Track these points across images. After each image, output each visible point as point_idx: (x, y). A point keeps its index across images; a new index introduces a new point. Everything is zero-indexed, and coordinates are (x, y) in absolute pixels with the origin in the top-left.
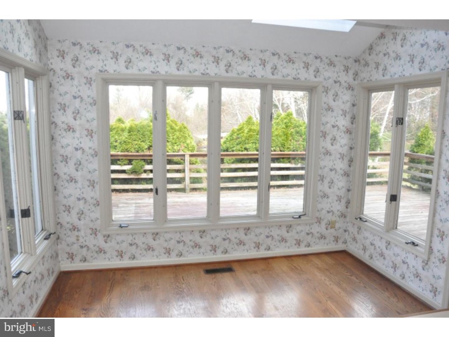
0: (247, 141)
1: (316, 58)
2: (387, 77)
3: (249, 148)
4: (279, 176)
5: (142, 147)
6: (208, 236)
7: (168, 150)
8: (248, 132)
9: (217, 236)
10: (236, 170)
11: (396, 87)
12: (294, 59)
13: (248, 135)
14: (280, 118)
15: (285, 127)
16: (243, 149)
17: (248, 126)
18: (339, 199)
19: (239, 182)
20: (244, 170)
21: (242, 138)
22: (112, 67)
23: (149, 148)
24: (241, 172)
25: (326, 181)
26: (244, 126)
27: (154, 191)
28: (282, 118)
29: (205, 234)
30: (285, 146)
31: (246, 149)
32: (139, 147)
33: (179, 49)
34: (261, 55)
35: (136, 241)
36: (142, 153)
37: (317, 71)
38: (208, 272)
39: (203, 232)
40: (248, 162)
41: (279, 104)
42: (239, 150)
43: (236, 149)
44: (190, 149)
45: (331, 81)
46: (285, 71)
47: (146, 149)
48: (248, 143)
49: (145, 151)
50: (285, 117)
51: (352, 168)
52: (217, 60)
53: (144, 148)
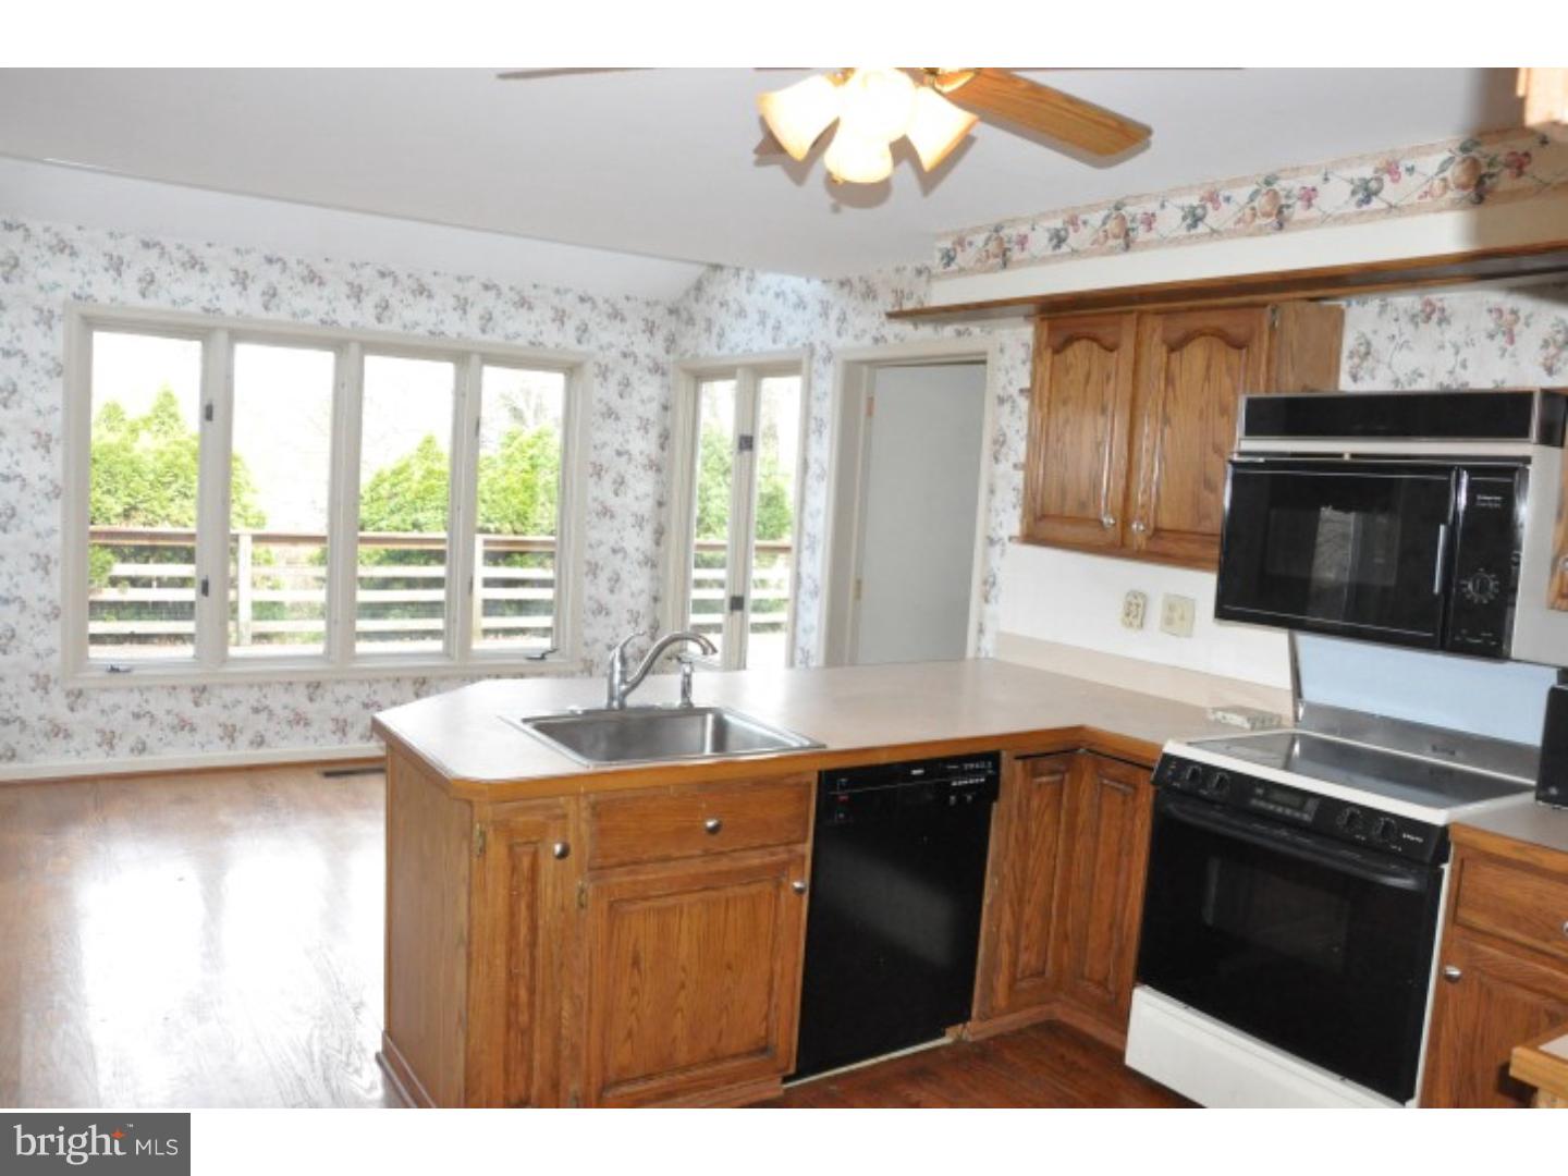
0: (419, 503)
1: (582, 300)
2: (725, 351)
3: (426, 524)
4: (509, 602)
5: (106, 509)
6: (329, 696)
7: (187, 520)
8: (424, 478)
9: (349, 698)
10: (386, 583)
11: (739, 371)
12: (532, 300)
13: (422, 488)
14: (516, 444)
15: (528, 468)
16: (410, 527)
17: (423, 463)
18: (635, 619)
19: (396, 617)
20: (410, 583)
21: (407, 495)
22: (105, 290)
23: (126, 515)
24: (402, 589)
25: (603, 577)
26: (413, 461)
27: (198, 584)
28: (521, 444)
29: (319, 692)
30: (526, 518)
31: (416, 526)
32: (98, 509)
33: (270, 261)
34: (457, 288)
35: (151, 707)
36: (106, 528)
37: (583, 329)
38: (328, 775)
39: (315, 687)
40: (422, 561)
41: (528, 406)
42: (397, 529)
43: (388, 526)
44: (251, 521)
45: (614, 353)
46: (511, 327)
47: (117, 516)
48: (422, 510)
49: (114, 520)
50: (531, 441)
51: (662, 549)
52: (357, 293)
53: (112, 513)
